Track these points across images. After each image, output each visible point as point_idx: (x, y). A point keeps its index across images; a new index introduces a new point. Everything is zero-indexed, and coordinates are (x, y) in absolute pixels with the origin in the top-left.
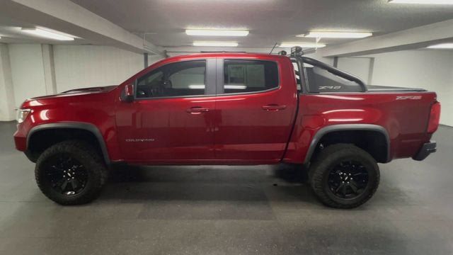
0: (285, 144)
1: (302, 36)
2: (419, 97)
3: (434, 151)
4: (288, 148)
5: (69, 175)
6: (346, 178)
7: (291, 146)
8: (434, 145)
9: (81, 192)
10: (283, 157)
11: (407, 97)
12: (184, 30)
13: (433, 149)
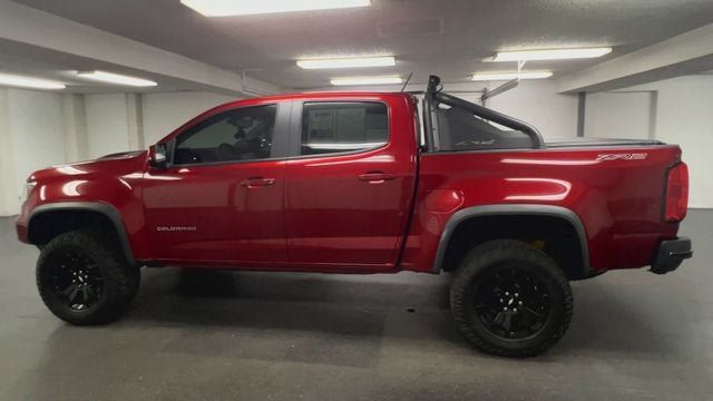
0: (401, 238)
1: (489, 60)
2: (642, 156)
3: (689, 255)
4: (407, 245)
5: (81, 279)
6: (511, 301)
7: (412, 241)
8: (687, 244)
9: (95, 306)
10: (399, 261)
11: (618, 156)
12: (295, 62)
13: (684, 251)
